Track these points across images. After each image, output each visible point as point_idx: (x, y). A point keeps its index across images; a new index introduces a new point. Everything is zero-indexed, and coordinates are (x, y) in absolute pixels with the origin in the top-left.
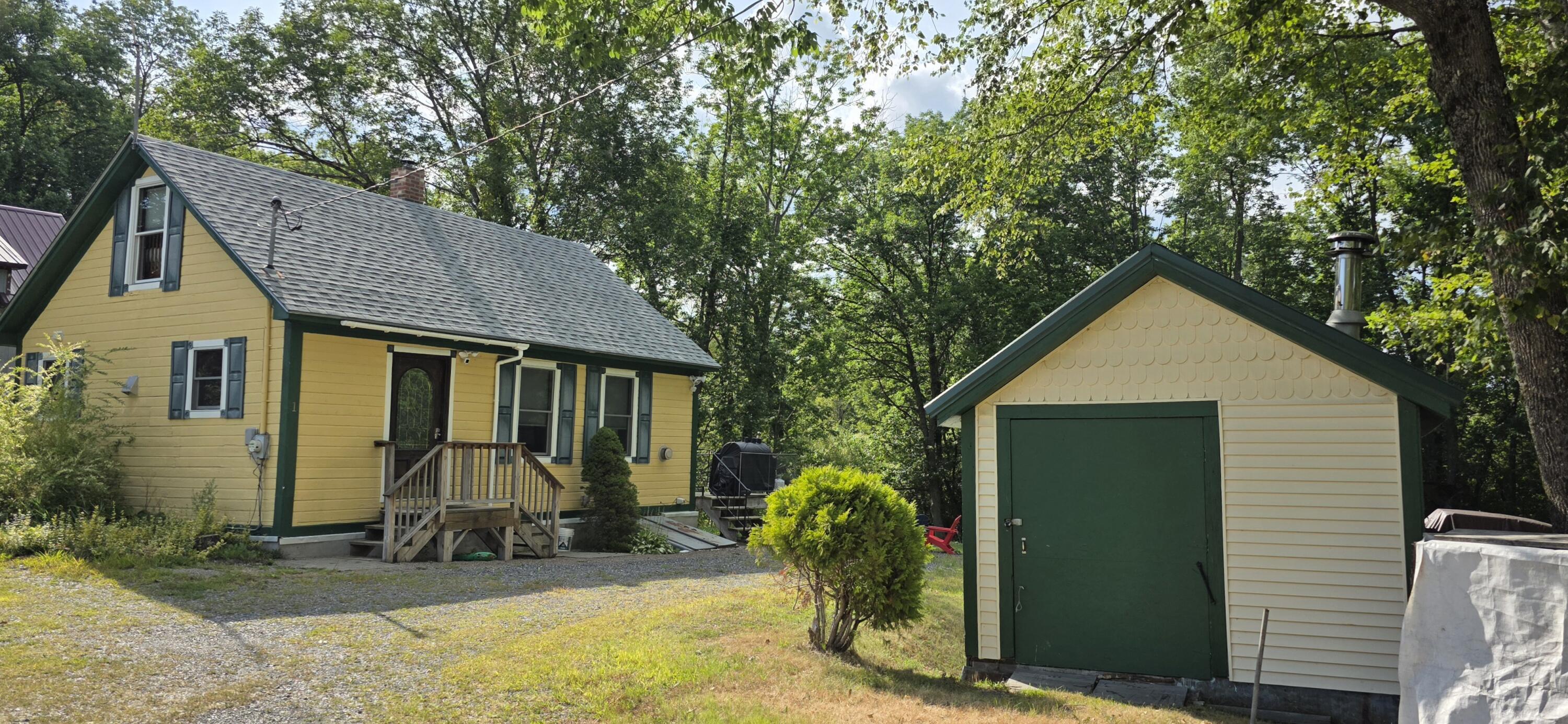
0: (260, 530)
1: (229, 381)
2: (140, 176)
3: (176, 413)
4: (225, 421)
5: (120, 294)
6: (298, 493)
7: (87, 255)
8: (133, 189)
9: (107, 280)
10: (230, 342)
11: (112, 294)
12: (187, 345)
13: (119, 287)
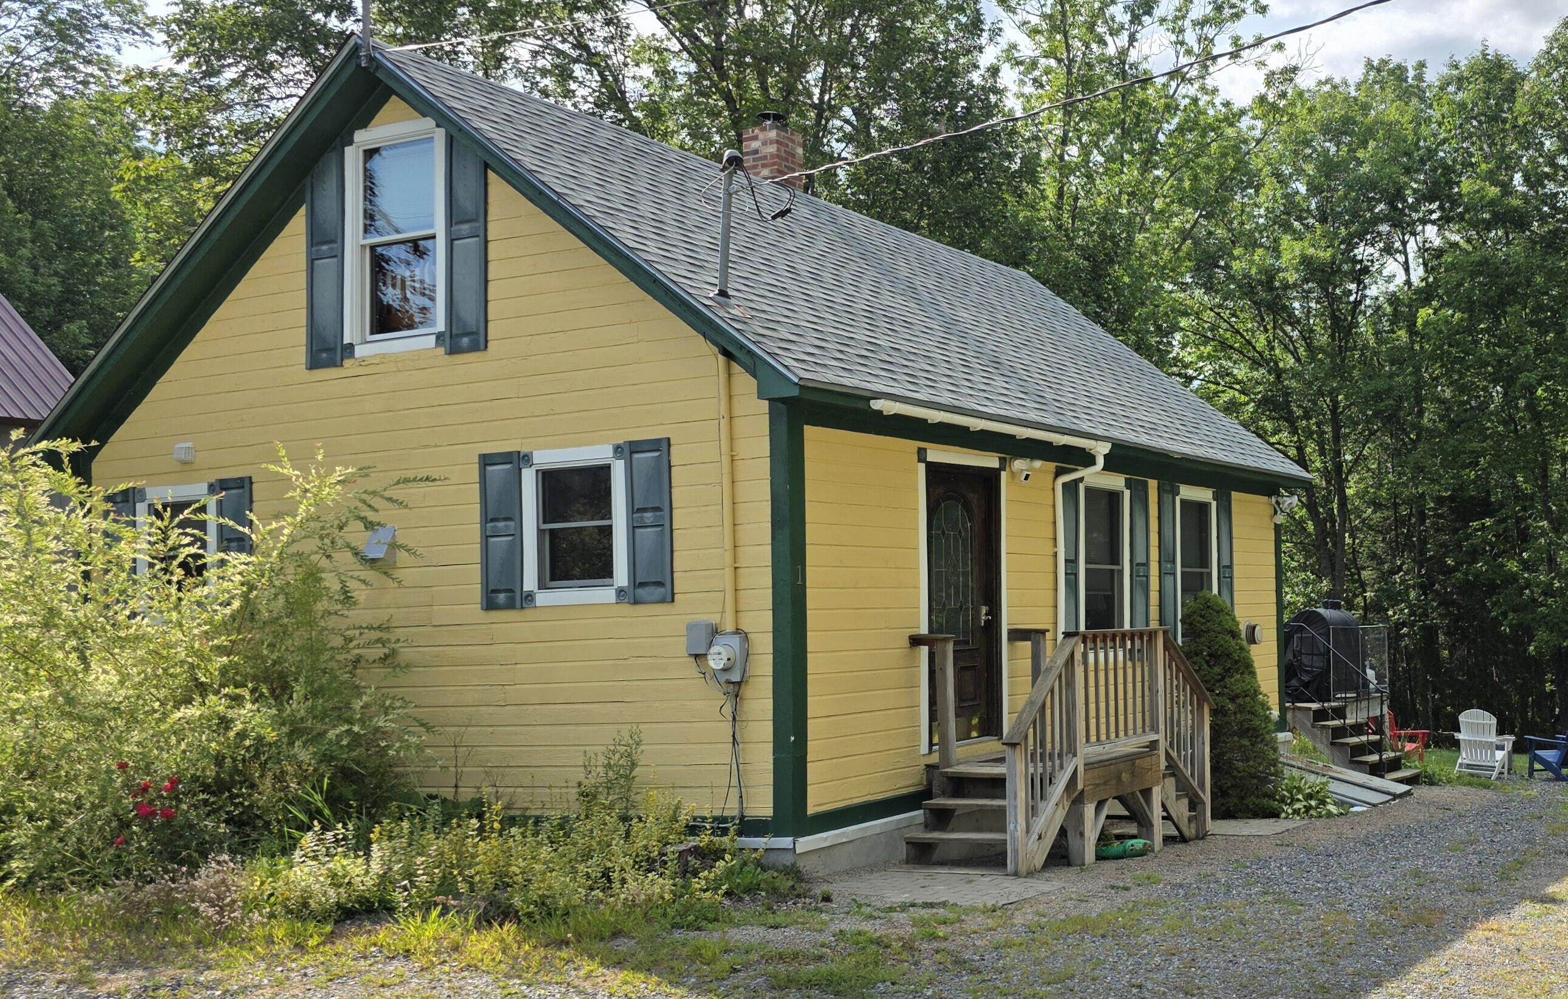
0: (750, 827)
1: (633, 528)
2: (364, 124)
3: (502, 597)
4: (626, 609)
5: (332, 363)
6: (814, 748)
7: (241, 289)
8: (348, 150)
9: (301, 336)
10: (628, 450)
11: (314, 364)
12: (518, 460)
13: (331, 350)
